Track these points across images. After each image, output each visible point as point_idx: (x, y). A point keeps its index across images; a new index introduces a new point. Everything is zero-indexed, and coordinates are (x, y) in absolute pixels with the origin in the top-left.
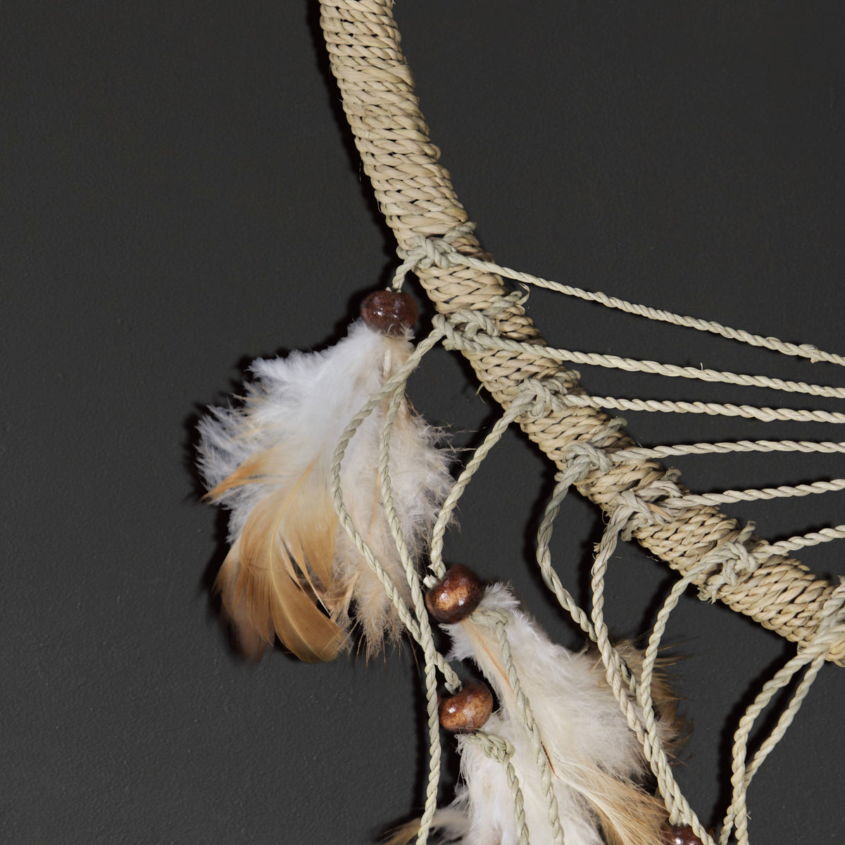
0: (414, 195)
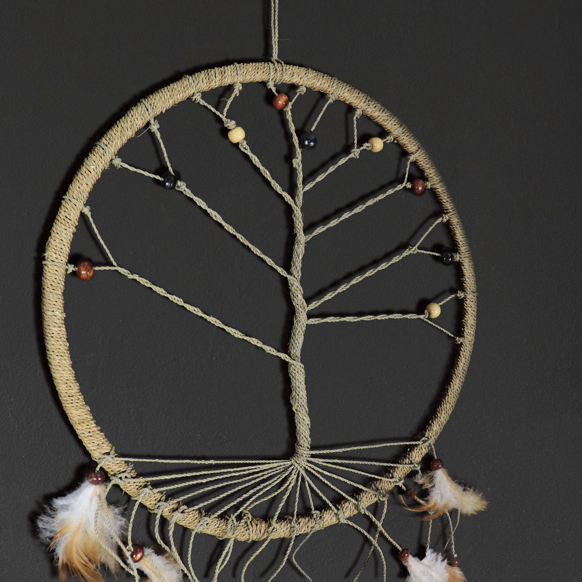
0: (98, 443)
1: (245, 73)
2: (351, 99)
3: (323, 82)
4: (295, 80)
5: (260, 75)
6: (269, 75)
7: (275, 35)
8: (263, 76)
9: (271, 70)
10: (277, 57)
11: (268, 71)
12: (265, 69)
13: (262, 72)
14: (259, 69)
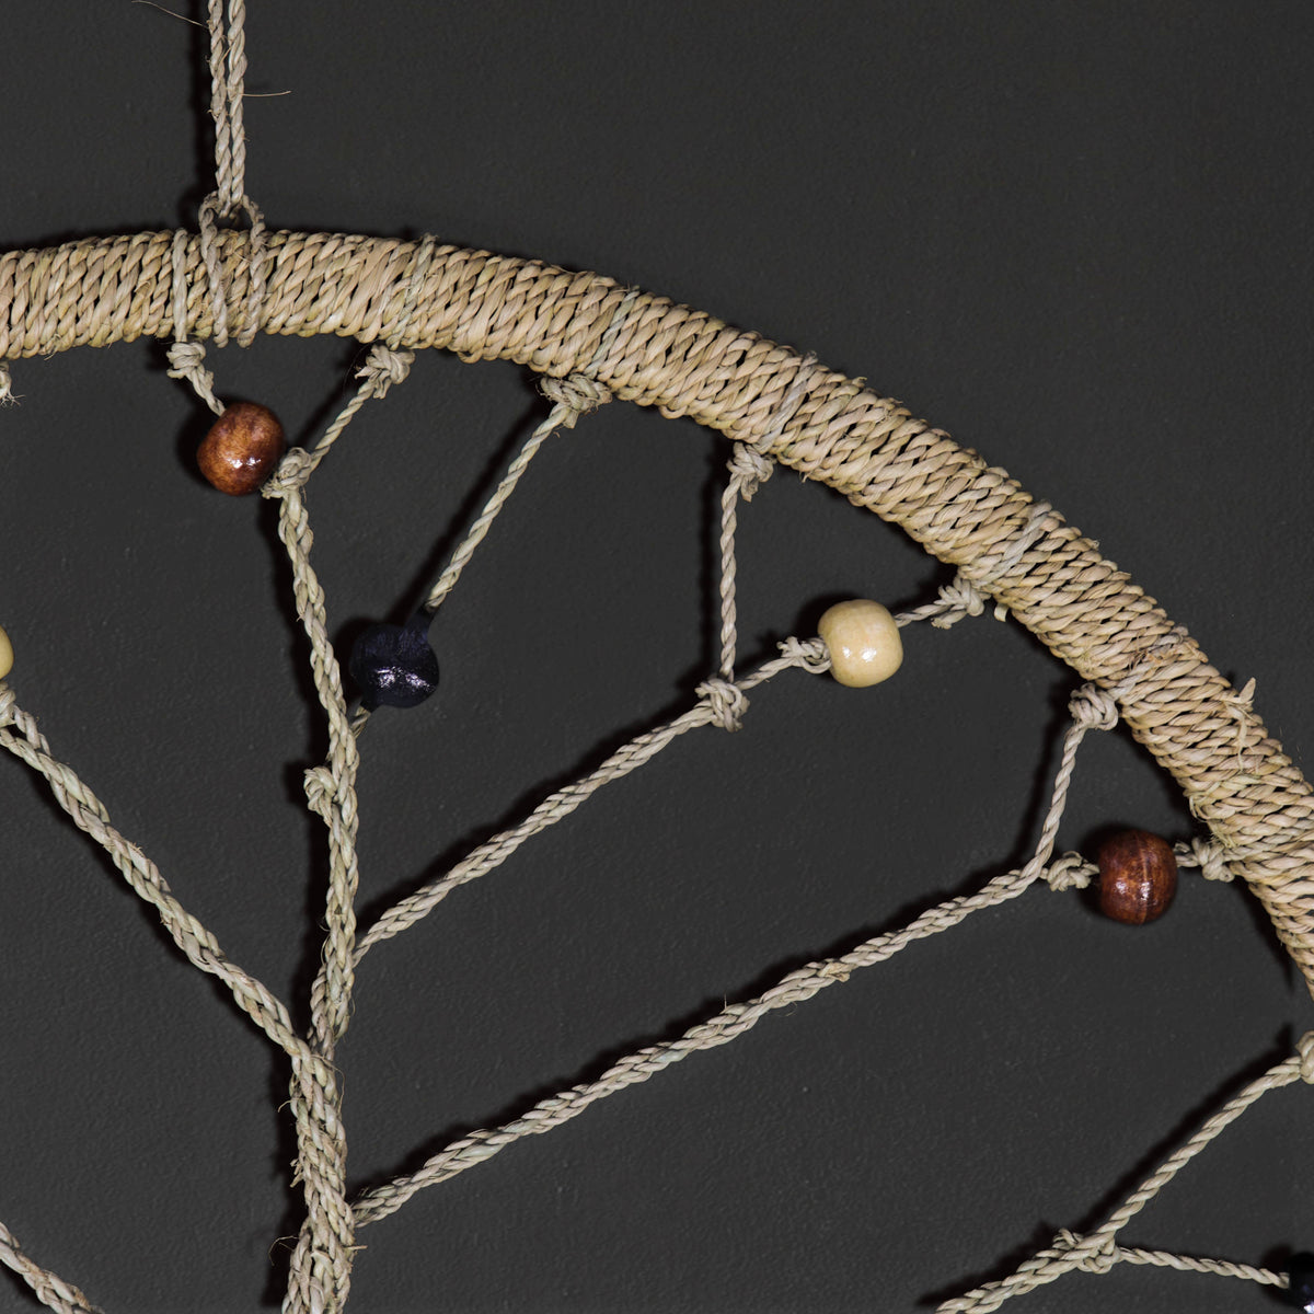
1: (19, 308)
2: (688, 398)
3: (507, 315)
4: (337, 315)
5: (112, 313)
6: (169, 306)
7: (226, 61)
8: (132, 318)
9: (179, 283)
10: (241, 188)
11: (164, 286)
12: (143, 278)
13: (124, 296)
14: (105, 281)
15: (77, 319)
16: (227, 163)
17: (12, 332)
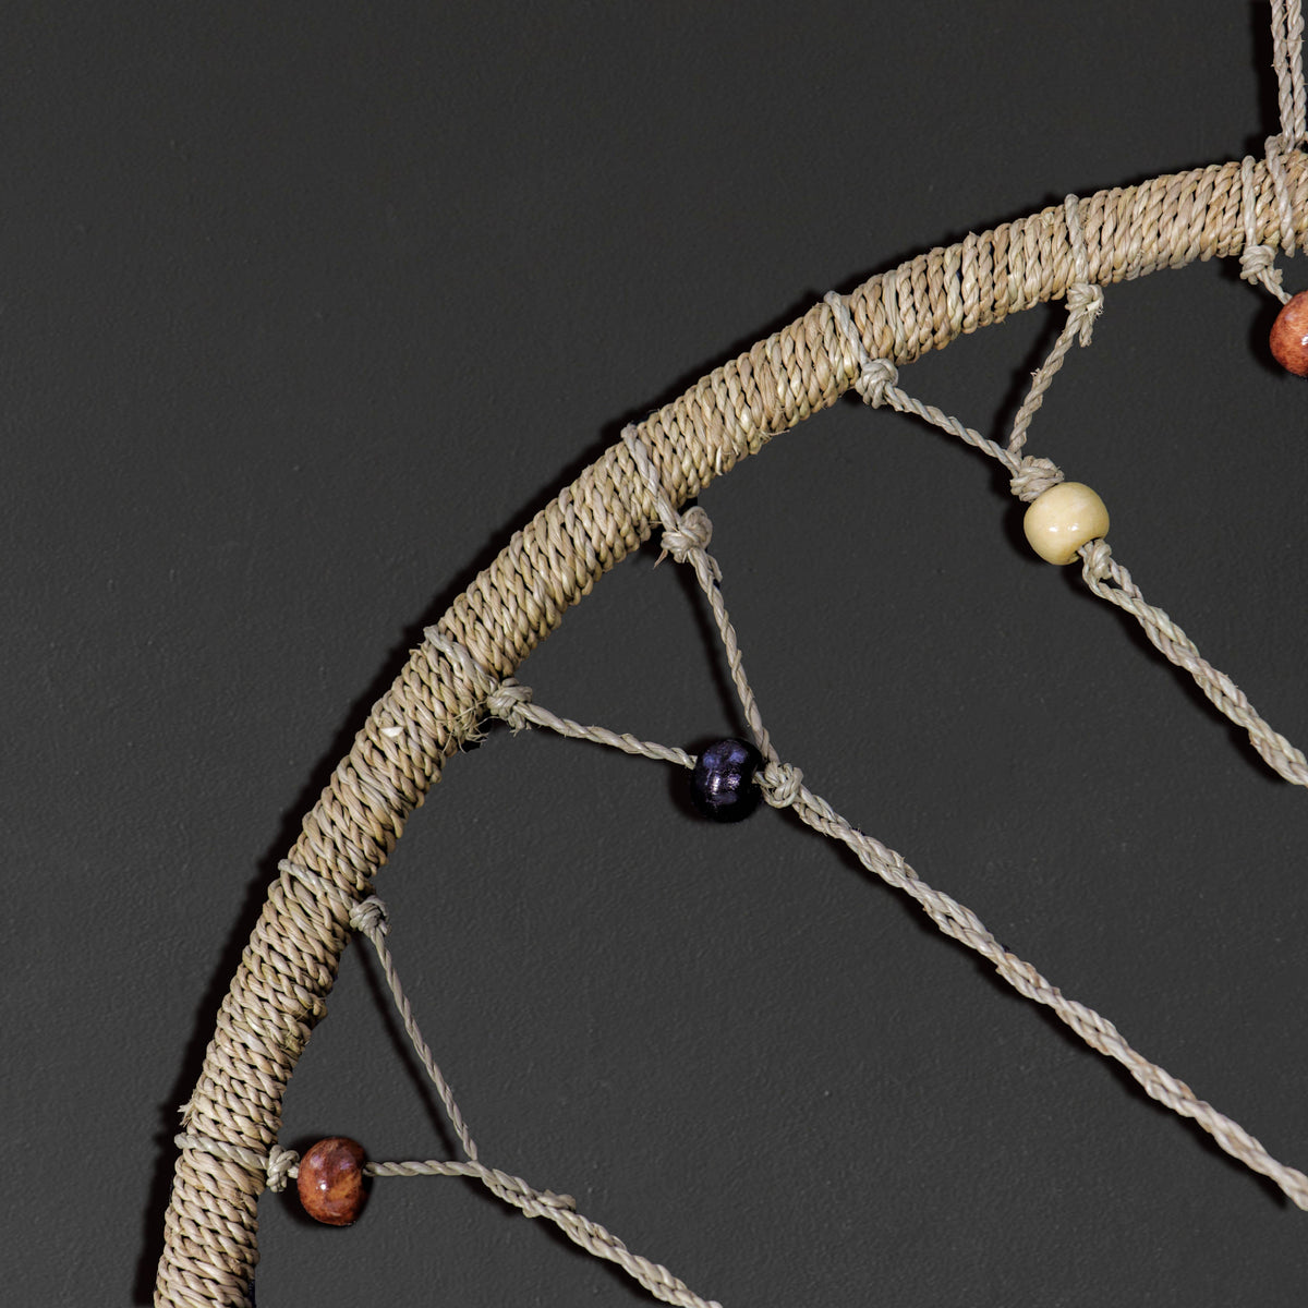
1: (1108, 230)
5: (1189, 227)
6: (1240, 215)
7: (1285, 23)
8: (1207, 230)
9: (1248, 196)
10: (1304, 125)
11: (1234, 200)
12: (1217, 193)
13: (1200, 209)
14: (1182, 200)
15: (1159, 235)
16: (1290, 107)
17: (1102, 252)
